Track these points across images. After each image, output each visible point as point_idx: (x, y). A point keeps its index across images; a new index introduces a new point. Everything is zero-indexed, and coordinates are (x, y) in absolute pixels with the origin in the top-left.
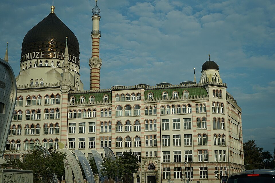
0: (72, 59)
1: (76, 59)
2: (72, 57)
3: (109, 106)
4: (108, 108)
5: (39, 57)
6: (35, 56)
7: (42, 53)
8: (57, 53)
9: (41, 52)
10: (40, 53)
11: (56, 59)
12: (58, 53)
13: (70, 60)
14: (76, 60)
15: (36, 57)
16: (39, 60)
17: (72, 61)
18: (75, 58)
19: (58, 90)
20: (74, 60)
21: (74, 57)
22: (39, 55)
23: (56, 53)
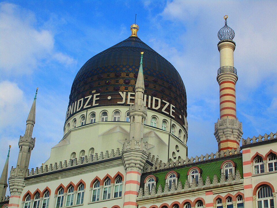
0: (162, 107)
1: (173, 108)
2: (163, 104)
3: (236, 187)
4: (235, 193)
5: (90, 106)
6: (84, 105)
7: (97, 97)
8: (127, 95)
9: (95, 96)
10: (92, 98)
11: (125, 105)
12: (129, 94)
13: (157, 108)
14: (171, 110)
15: (85, 107)
16: (90, 111)
17: (163, 110)
18: (169, 106)
19: (118, 165)
20: (168, 110)
21: (168, 104)
22: (91, 102)
23: (125, 93)
